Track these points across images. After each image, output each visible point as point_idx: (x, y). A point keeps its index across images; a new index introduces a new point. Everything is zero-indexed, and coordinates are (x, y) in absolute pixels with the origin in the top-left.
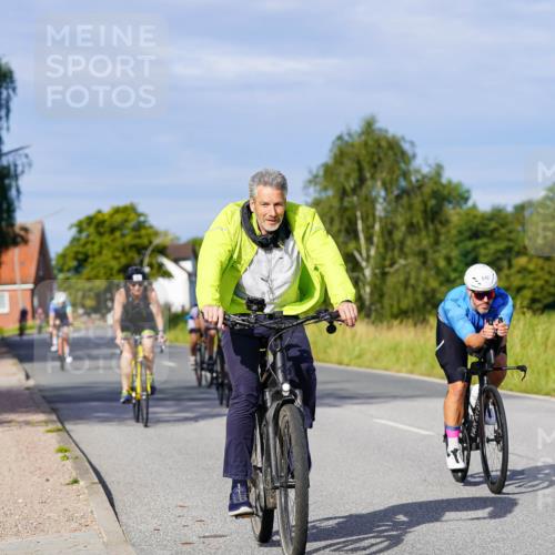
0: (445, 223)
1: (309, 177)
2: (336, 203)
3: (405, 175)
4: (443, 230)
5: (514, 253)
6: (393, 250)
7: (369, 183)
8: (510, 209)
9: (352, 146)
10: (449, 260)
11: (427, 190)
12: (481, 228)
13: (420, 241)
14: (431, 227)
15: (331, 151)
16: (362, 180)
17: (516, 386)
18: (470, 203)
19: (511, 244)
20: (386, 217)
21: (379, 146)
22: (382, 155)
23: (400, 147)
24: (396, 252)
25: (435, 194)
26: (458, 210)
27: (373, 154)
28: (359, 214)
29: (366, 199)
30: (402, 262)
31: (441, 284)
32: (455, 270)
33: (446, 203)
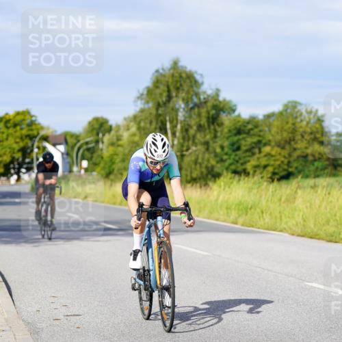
0: (221, 125)
1: (138, 95)
2: (154, 112)
3: (197, 94)
4: (219, 129)
5: (262, 144)
6: (188, 141)
7: (174, 99)
8: (261, 117)
9: (164, 76)
10: (222, 148)
11: (210, 104)
12: (242, 128)
13: (205, 136)
14: (212, 127)
15: (151, 79)
16: (169, 98)
17: (261, 226)
18: (236, 113)
19: (260, 139)
20: (185, 121)
21: (181, 77)
22: (182, 82)
23: (194, 77)
24: (190, 142)
25: (215, 107)
26: (229, 117)
27: (177, 81)
28: (168, 118)
29: (173, 109)
30: (194, 148)
31: (218, 162)
32: (226, 154)
33: (222, 113)
